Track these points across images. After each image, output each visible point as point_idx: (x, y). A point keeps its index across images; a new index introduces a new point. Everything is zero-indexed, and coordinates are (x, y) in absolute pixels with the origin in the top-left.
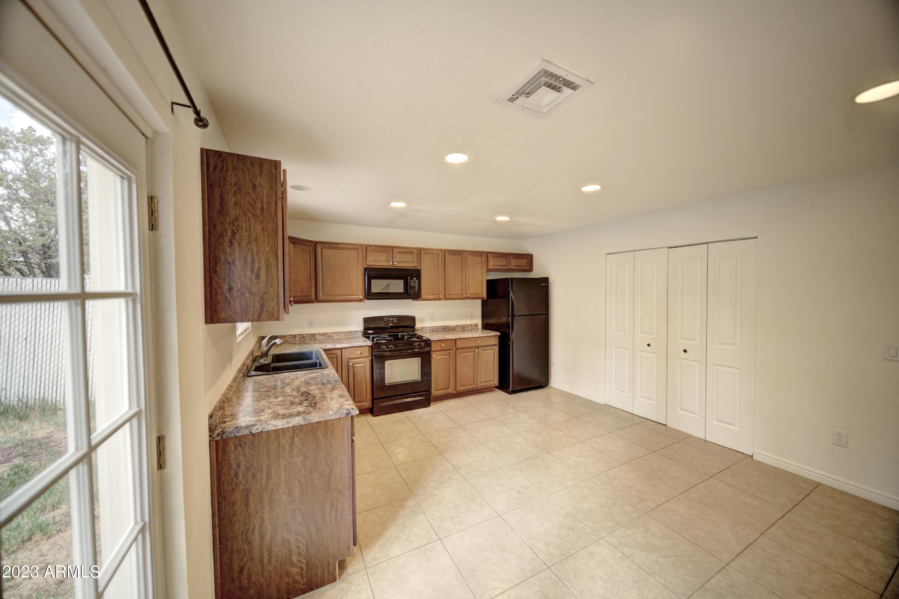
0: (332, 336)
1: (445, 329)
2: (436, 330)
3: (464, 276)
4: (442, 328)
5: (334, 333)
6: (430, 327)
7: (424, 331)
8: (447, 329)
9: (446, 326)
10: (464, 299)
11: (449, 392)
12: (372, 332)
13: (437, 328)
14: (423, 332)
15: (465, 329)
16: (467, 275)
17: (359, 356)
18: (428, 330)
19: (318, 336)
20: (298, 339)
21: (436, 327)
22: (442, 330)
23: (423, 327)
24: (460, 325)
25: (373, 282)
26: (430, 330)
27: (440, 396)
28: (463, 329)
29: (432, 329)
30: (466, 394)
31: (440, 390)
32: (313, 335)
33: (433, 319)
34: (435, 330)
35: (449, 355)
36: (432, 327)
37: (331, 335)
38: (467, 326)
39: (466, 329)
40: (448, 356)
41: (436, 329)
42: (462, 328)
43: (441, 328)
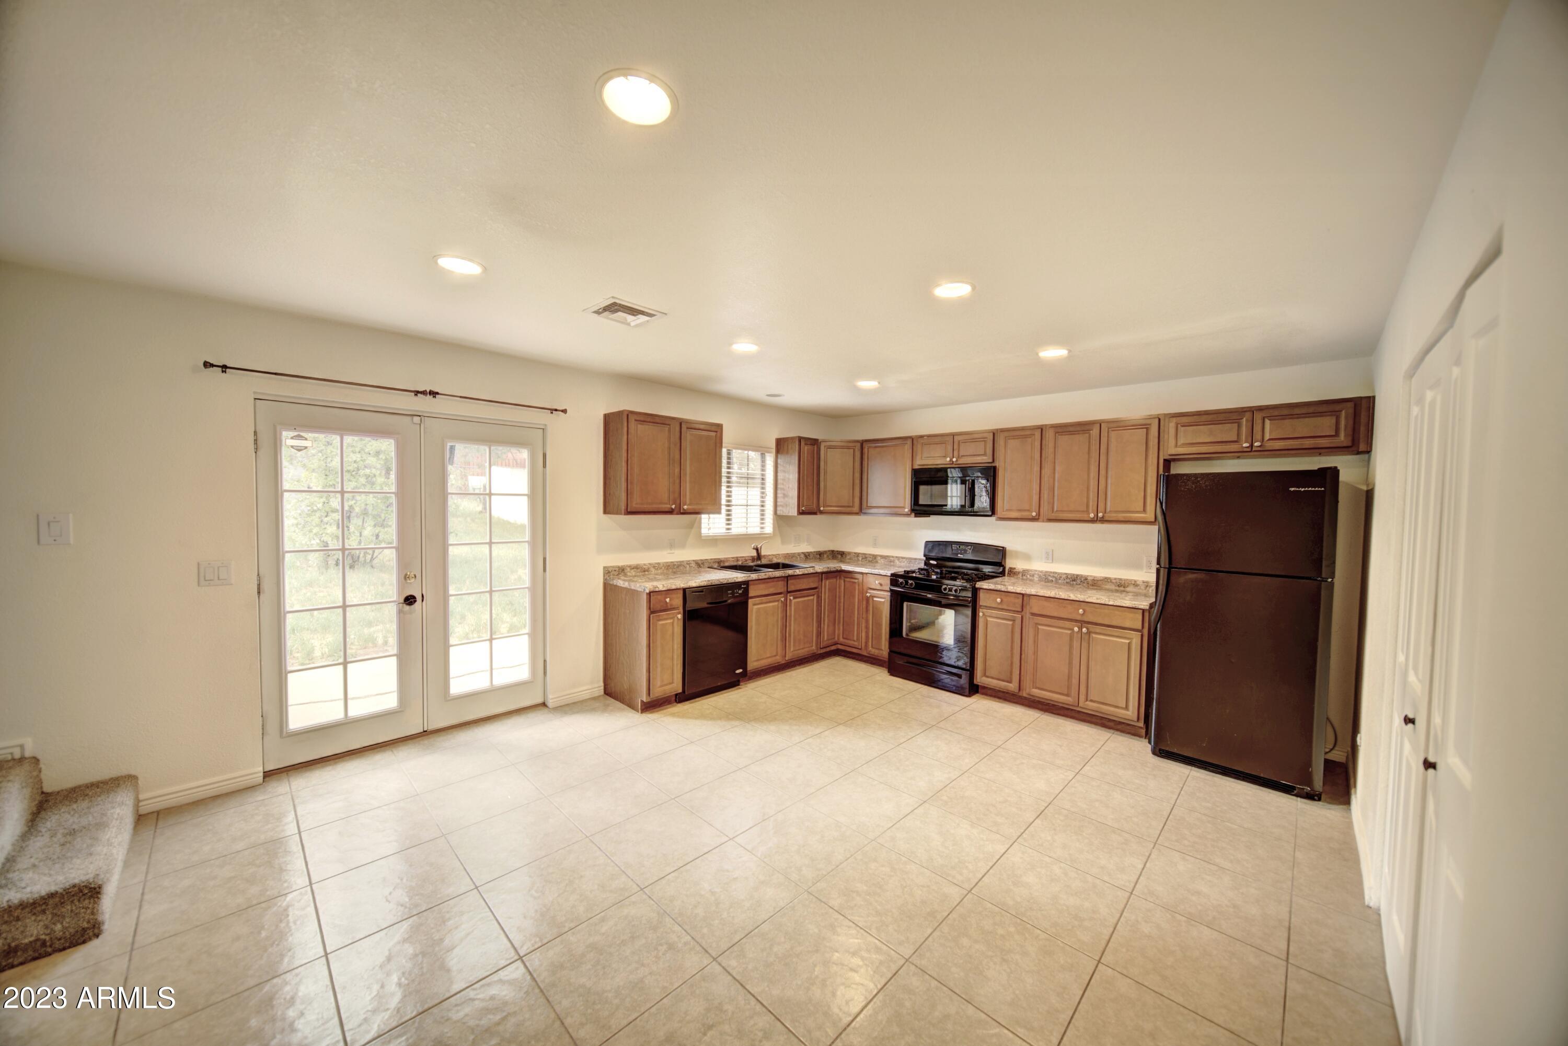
0: (893, 562)
1: (1074, 580)
2: (1054, 579)
3: (1093, 474)
4: (1067, 577)
5: (897, 557)
6: (1042, 572)
7: (1028, 576)
8: (1079, 582)
9: (1078, 576)
10: (1092, 521)
11: (1010, 689)
12: (935, 563)
13: (1056, 575)
14: (1025, 577)
15: (1128, 589)
16: (1103, 472)
17: (879, 587)
18: (1036, 576)
19: (879, 558)
20: (860, 559)
21: (1056, 573)
22: (1068, 581)
23: (1028, 570)
24: (1115, 579)
25: (922, 488)
26: (1040, 577)
27: (1004, 692)
28: (1122, 589)
29: (1045, 575)
30: (1062, 712)
31: (992, 678)
32: (875, 557)
33: (1050, 556)
34: (1051, 578)
35: (1014, 621)
36: (1046, 572)
37: (892, 559)
38: (1135, 584)
39: (1130, 589)
40: (1010, 623)
41: (1053, 577)
42: (1119, 586)
43: (1064, 576)
